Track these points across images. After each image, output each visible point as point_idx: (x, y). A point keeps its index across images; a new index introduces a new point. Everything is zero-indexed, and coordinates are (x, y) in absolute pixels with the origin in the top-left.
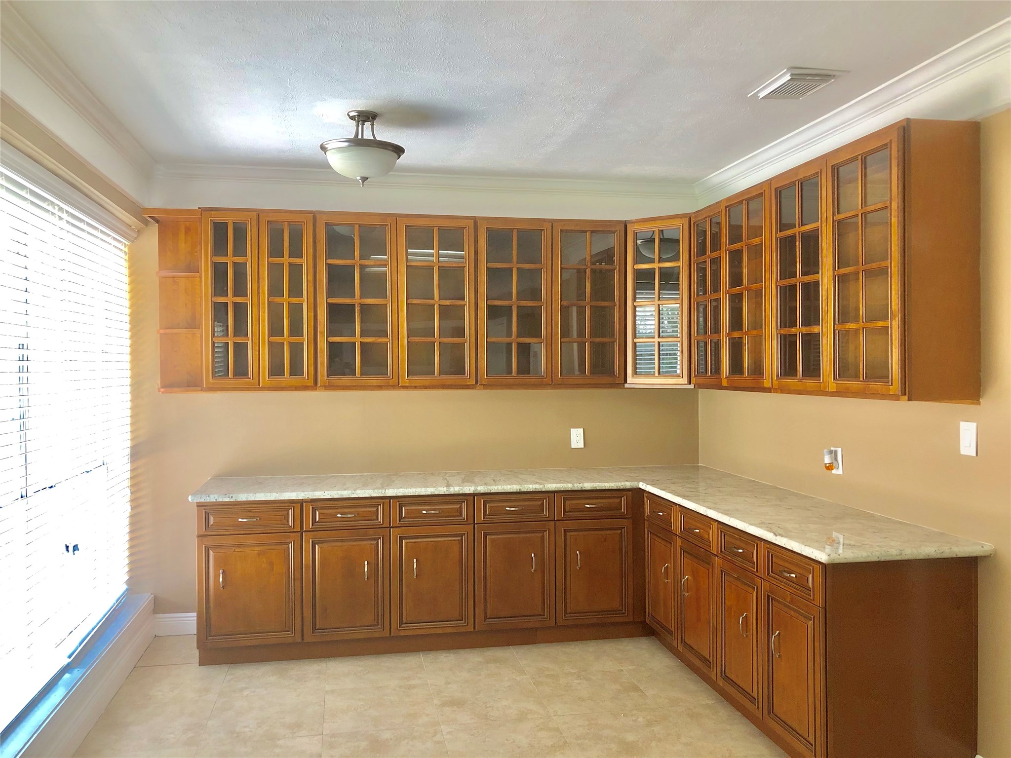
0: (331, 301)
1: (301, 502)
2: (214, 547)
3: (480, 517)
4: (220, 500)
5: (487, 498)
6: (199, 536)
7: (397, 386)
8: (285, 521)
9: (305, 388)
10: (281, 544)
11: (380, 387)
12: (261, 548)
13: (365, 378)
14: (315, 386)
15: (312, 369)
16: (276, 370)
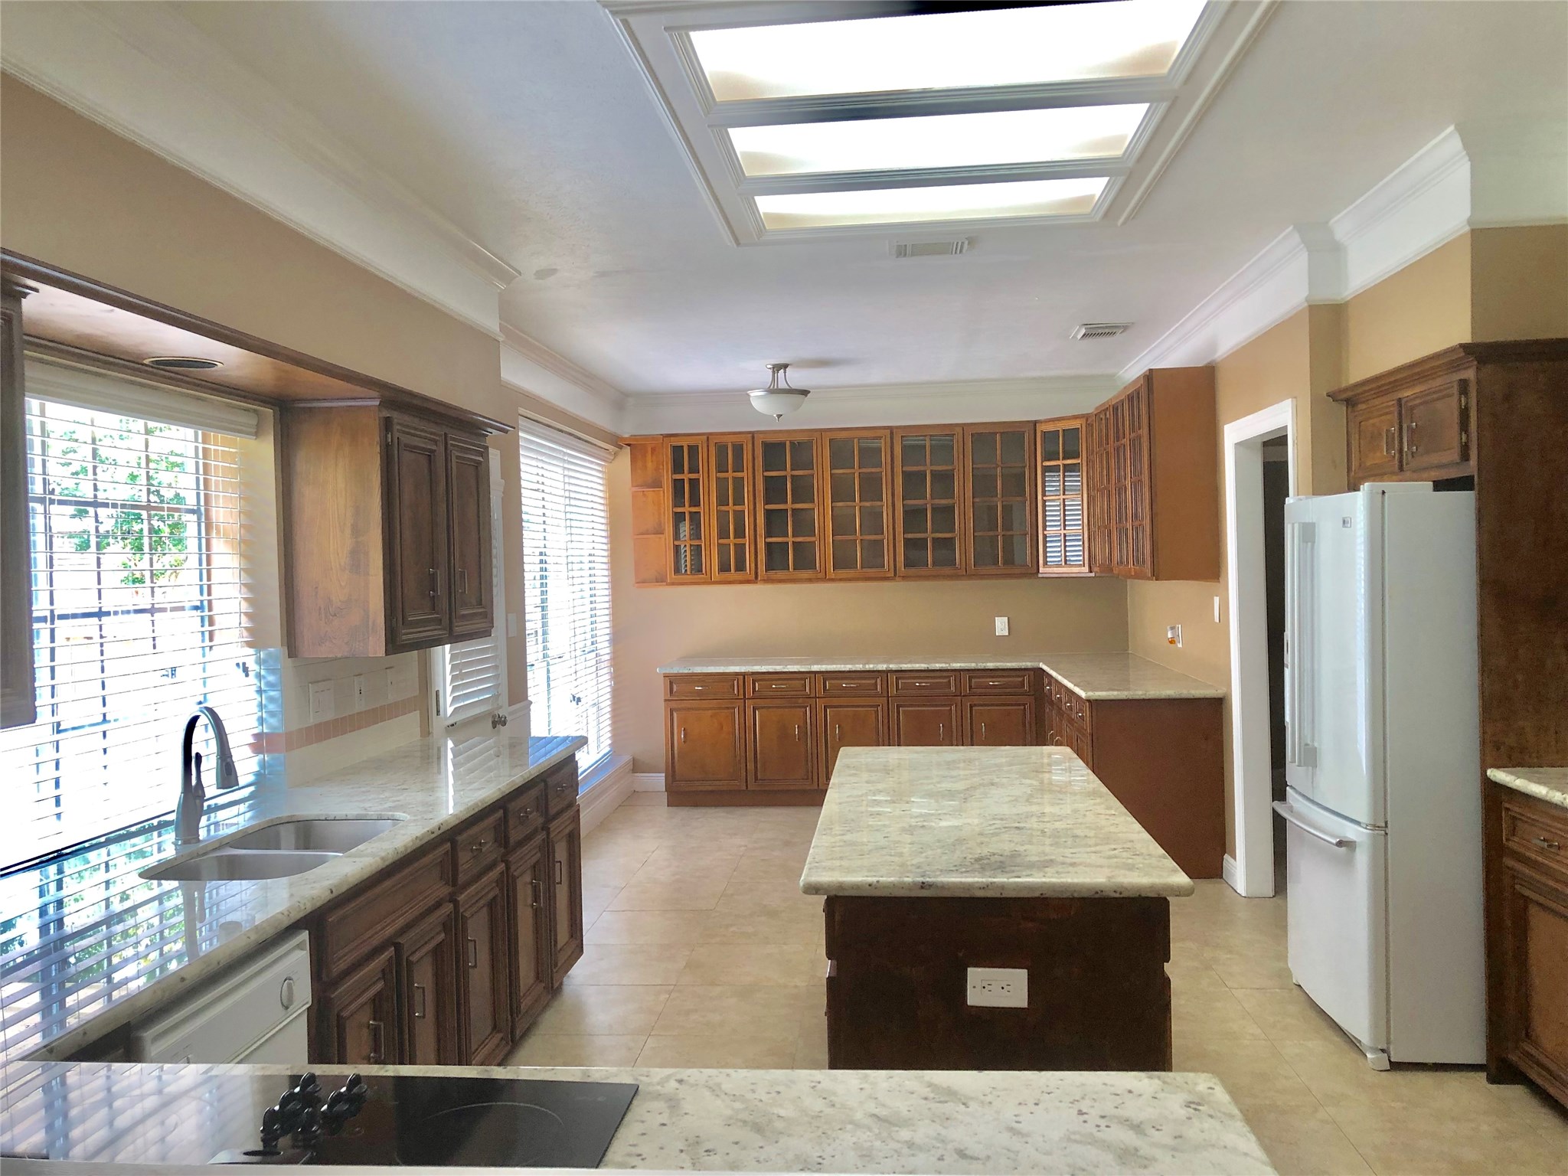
0: (769, 507)
1: (744, 675)
2: (677, 710)
3: (893, 691)
4: (681, 671)
5: (899, 675)
6: (666, 700)
7: (825, 579)
8: (731, 690)
9: (748, 582)
10: (728, 708)
11: (810, 580)
12: (714, 711)
13: (797, 572)
14: (755, 580)
15: (753, 565)
16: (724, 568)
